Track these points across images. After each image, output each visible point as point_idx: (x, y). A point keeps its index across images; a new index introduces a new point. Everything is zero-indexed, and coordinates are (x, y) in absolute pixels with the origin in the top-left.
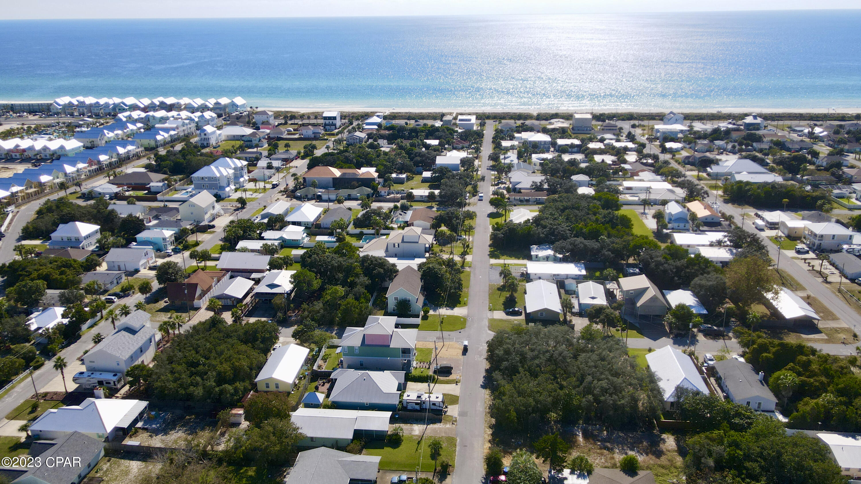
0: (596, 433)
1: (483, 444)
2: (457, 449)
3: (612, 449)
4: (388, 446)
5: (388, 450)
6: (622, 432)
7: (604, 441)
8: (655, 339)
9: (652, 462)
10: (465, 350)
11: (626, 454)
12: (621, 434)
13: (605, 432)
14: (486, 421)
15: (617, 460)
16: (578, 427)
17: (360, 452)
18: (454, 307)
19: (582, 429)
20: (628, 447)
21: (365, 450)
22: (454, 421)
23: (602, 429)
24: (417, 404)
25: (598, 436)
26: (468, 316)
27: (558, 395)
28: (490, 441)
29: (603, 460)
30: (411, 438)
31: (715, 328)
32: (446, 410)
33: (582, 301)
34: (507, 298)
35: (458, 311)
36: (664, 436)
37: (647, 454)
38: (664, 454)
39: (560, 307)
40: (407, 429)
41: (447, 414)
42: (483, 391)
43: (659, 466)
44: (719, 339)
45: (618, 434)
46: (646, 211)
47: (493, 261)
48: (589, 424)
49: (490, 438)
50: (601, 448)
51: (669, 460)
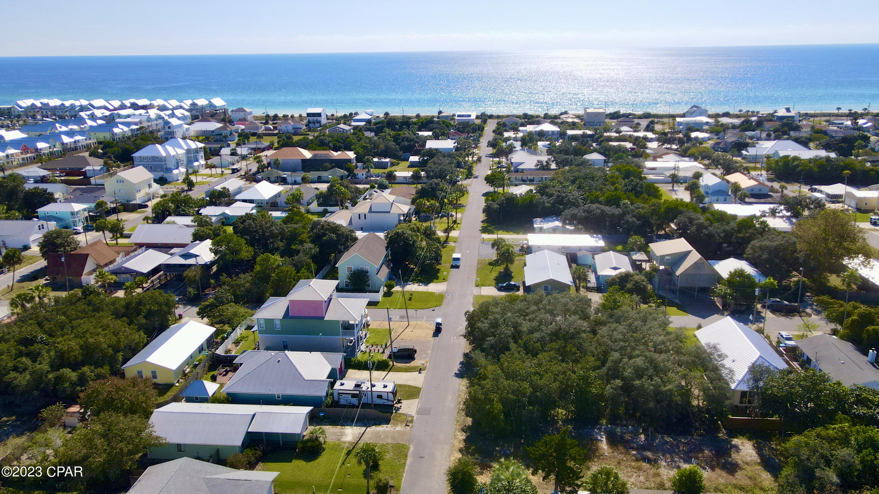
0: (628, 437)
1: (451, 454)
2: (408, 462)
3: (656, 461)
4: (298, 457)
5: (298, 464)
6: (669, 435)
7: (642, 448)
8: (704, 317)
9: (721, 480)
10: (438, 330)
11: (679, 467)
12: (668, 439)
13: (642, 436)
14: (458, 421)
15: (665, 477)
16: (600, 429)
17: (251, 466)
18: (429, 283)
19: (606, 432)
20: (681, 458)
21: (261, 465)
22: (408, 421)
23: (638, 432)
24: (354, 396)
25: (632, 441)
26: (447, 292)
27: (569, 379)
28: (460, 450)
29: (642, 478)
30: (337, 447)
31: (786, 303)
32: (398, 405)
33: (601, 273)
34: (500, 273)
35: (434, 287)
36: (735, 441)
37: (713, 469)
38: (741, 469)
39: (571, 280)
40: (335, 434)
41: (401, 411)
42: (458, 380)
43: (735, 486)
44: (794, 316)
45: (662, 438)
46: (675, 188)
47: (486, 236)
48: (617, 425)
49: (462, 445)
50: (637, 460)
51: (750, 478)
